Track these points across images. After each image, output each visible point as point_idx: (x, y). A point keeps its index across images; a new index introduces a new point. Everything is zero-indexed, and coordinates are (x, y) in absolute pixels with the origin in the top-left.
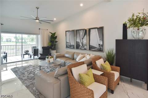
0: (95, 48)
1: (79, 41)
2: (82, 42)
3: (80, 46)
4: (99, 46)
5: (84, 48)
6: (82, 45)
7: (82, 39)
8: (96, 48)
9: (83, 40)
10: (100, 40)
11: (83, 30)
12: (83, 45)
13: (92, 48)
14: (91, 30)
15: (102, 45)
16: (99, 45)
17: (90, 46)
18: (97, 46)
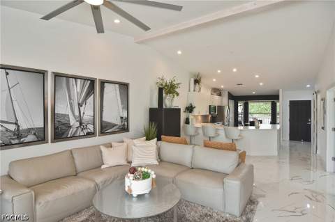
0: (114, 125)
1: (69, 112)
2: (77, 114)
3: (70, 127)
4: (122, 122)
5: (85, 131)
6: (78, 124)
7: (80, 105)
8: (116, 125)
9: (82, 108)
10: (123, 108)
11: (85, 79)
12: (81, 124)
13: (106, 126)
14: (106, 84)
15: (127, 119)
16: (122, 118)
17: (103, 124)
18: (118, 122)
